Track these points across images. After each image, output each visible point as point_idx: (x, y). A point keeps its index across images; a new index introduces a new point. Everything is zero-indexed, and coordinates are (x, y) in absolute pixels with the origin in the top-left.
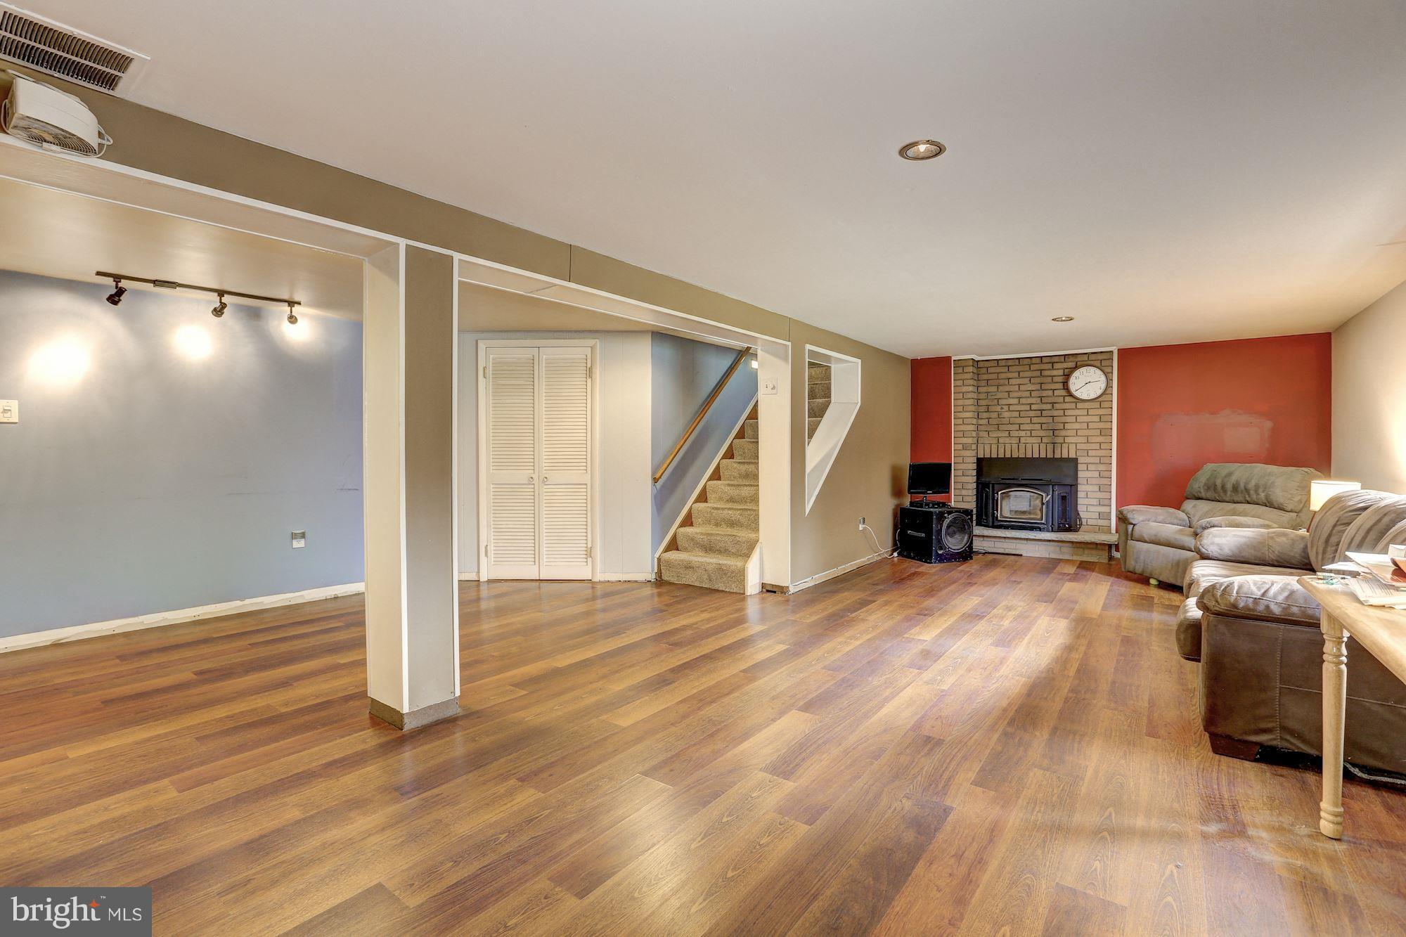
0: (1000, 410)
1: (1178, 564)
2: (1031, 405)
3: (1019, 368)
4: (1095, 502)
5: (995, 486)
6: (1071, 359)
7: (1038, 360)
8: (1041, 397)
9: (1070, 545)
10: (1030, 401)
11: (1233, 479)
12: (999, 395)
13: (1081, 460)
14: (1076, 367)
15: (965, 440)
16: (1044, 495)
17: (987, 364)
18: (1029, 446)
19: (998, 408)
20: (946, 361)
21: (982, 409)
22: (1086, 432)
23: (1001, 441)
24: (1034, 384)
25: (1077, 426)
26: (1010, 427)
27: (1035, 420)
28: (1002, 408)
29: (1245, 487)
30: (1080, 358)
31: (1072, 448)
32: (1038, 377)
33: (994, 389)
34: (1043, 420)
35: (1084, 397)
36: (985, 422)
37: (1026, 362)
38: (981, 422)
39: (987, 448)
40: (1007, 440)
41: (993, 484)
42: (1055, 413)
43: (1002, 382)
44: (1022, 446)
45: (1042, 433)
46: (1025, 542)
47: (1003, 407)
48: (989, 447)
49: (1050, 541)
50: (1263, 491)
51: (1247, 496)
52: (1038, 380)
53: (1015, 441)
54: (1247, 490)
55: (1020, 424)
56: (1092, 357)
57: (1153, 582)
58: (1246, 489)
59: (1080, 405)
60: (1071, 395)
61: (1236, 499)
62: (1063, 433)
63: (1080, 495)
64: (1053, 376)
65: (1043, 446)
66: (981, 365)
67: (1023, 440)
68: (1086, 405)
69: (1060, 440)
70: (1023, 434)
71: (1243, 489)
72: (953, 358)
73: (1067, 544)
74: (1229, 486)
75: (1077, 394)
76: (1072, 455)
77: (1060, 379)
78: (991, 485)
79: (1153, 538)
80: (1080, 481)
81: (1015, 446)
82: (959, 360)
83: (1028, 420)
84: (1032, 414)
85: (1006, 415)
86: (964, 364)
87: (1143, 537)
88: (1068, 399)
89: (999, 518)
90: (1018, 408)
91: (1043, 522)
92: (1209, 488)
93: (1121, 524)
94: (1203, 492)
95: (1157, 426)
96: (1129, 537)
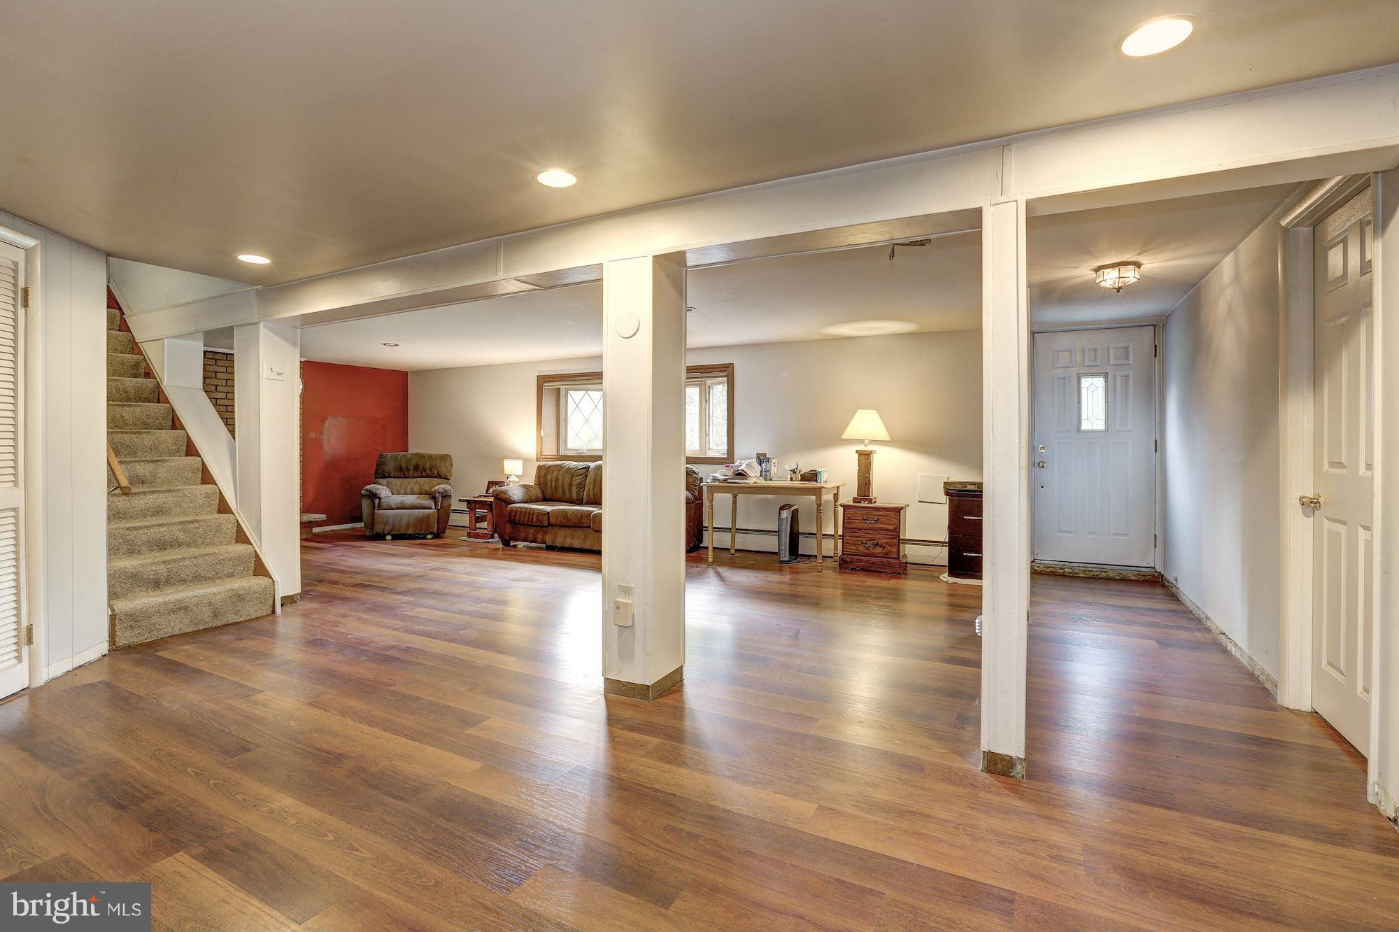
1: (423, 518)
11: (413, 462)
57: (389, 536)
58: (423, 468)
74: (411, 467)
79: (399, 506)
87: (390, 506)
92: (397, 470)
93: (363, 500)
94: (392, 472)
95: (326, 425)
96: (376, 508)
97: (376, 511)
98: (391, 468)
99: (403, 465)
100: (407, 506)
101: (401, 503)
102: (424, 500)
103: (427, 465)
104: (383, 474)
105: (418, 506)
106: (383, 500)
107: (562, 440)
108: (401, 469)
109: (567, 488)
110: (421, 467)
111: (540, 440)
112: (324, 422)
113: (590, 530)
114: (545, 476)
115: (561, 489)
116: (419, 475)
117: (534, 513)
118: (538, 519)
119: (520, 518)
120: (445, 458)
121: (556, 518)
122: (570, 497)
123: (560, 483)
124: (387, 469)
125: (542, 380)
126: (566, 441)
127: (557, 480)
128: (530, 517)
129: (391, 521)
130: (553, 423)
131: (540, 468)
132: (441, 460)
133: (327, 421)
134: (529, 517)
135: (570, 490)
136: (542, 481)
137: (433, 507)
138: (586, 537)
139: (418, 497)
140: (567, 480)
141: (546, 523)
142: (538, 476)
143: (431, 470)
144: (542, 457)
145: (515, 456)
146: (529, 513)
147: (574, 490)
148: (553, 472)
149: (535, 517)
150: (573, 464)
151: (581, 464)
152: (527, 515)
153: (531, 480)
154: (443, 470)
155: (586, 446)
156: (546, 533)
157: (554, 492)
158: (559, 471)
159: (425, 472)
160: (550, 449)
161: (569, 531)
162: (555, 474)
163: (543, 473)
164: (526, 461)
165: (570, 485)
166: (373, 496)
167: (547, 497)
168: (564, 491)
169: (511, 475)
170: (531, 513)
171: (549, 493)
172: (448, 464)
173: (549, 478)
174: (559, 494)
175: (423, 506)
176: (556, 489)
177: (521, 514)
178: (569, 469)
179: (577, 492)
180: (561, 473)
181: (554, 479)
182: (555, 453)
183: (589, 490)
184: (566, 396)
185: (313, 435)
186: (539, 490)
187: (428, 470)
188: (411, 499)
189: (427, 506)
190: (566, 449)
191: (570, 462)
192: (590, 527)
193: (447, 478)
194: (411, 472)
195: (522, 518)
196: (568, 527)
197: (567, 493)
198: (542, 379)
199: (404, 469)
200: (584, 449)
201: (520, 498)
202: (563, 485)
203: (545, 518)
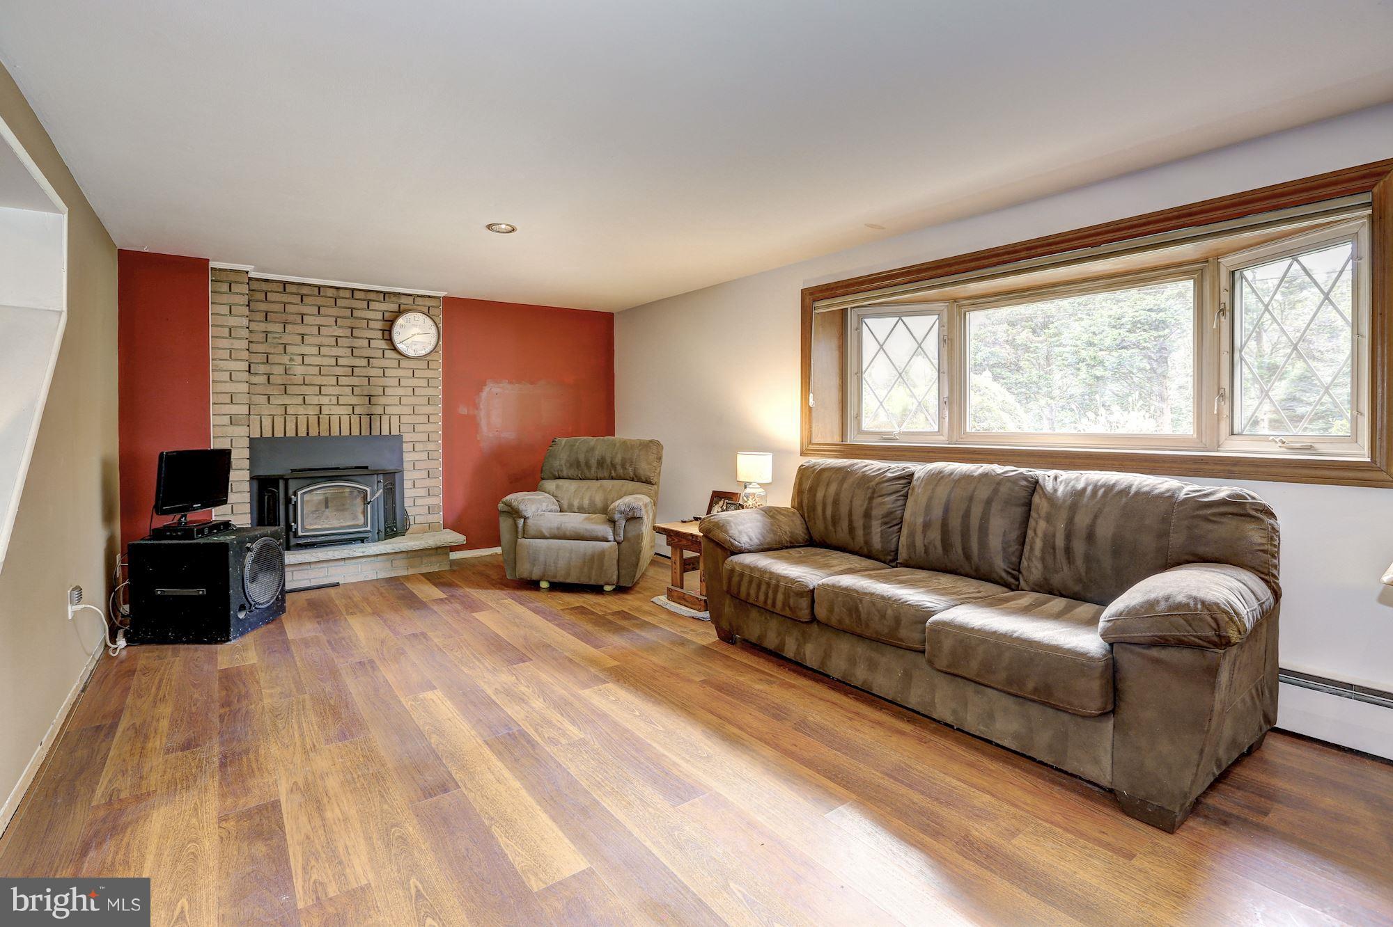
0: (288, 363)
1: (592, 558)
2: (337, 358)
3: (319, 301)
4: (423, 492)
5: (290, 481)
6: (393, 299)
7: (348, 294)
8: (352, 348)
9: (404, 555)
10: (336, 351)
11: (597, 454)
12: (287, 339)
13: (406, 438)
14: (399, 313)
15: (234, 409)
16: (368, 489)
17: (264, 286)
18: (335, 420)
19: (285, 359)
20: (200, 266)
21: (255, 358)
22: (413, 400)
23: (290, 411)
24: (341, 327)
25: (400, 391)
26: (305, 390)
27: (343, 380)
28: (291, 360)
29: (611, 462)
30: (403, 300)
31: (395, 420)
32: (349, 318)
33: (278, 328)
34: (354, 381)
35: (411, 353)
36: (263, 379)
37: (330, 293)
38: (255, 379)
39: (267, 423)
40: (301, 410)
41: (286, 481)
42: (373, 372)
43: (291, 318)
44: (324, 419)
45: (354, 400)
46: (342, 563)
47: (295, 357)
48: (270, 421)
49: (377, 555)
50: (631, 466)
51: (613, 472)
52: (348, 322)
53: (313, 411)
54: (613, 466)
55: (320, 386)
56: (418, 301)
57: (544, 585)
58: (612, 464)
59: (404, 363)
60: (395, 349)
61: (600, 475)
62: (383, 400)
63: (407, 484)
64: (368, 320)
65: (355, 419)
66: (255, 285)
67: (325, 410)
68: (412, 364)
69: (379, 410)
70: (324, 400)
71: (610, 464)
72: (212, 264)
73: (400, 556)
74: (593, 462)
75: (401, 347)
76: (395, 432)
77: (379, 325)
78: (281, 484)
79: (556, 532)
80: (406, 466)
81: (313, 420)
82: (221, 270)
83: (333, 380)
84: (339, 371)
85: (299, 370)
86: (232, 277)
87: (541, 532)
88: (389, 354)
89: (300, 534)
90: (318, 360)
91: (368, 529)
92: (571, 465)
93: (501, 519)
94: (564, 468)
95: (484, 394)
96: (520, 535)
97: (521, 541)
98: (563, 462)
99: (582, 458)
100: (568, 533)
101: (558, 528)
102: (596, 523)
103: (618, 459)
104: (552, 473)
105: (587, 534)
106: (530, 522)
107: (852, 412)
108: (577, 464)
109: (859, 523)
110: (608, 461)
111: (808, 413)
112: (481, 390)
113: (921, 661)
114: (813, 490)
115: (844, 524)
116: (606, 475)
117: (777, 586)
118: (786, 604)
119: (748, 594)
120: (653, 448)
121: (831, 610)
122: (867, 543)
123: (844, 510)
124: (556, 464)
125: (812, 296)
126: (858, 416)
127: (836, 502)
128: (771, 594)
129: (542, 558)
130: (834, 381)
131: (803, 472)
132: (640, 450)
133: (487, 389)
134: (766, 595)
135: (867, 528)
136: (805, 502)
137: (611, 537)
138: (907, 676)
139: (586, 519)
140: (859, 506)
141: (804, 614)
142: (799, 491)
143: (623, 466)
144: (811, 447)
145: (759, 445)
146: (768, 584)
147: (876, 528)
148: (828, 485)
149: (780, 597)
150: (874, 466)
151: (895, 467)
152: (764, 587)
153: (784, 499)
154: (644, 468)
155: (900, 426)
156: (805, 637)
157: (831, 528)
158: (844, 480)
159: (615, 470)
160: (827, 433)
161: (861, 650)
162: (833, 488)
163: (809, 482)
164: (778, 454)
165: (867, 515)
166: (514, 513)
167: (816, 536)
168: (852, 529)
169: (750, 483)
170: (772, 583)
171: (819, 527)
172: (652, 457)
173: (820, 495)
174: (842, 534)
175: (595, 534)
176: (835, 521)
177: (750, 582)
178: (865, 479)
179: (882, 533)
180: (845, 486)
181: (830, 501)
182: (836, 439)
183: (912, 534)
184: (859, 329)
185: (463, 410)
186: (798, 521)
187: (619, 467)
188: (574, 521)
189: (600, 534)
190: (860, 431)
191: (867, 462)
192: (923, 652)
193: (648, 482)
194: (593, 470)
195: (753, 592)
196: (861, 637)
197: (860, 533)
198: (811, 294)
199: (583, 464)
200: (897, 430)
201: (756, 541)
202: (850, 514)
203: (804, 603)
